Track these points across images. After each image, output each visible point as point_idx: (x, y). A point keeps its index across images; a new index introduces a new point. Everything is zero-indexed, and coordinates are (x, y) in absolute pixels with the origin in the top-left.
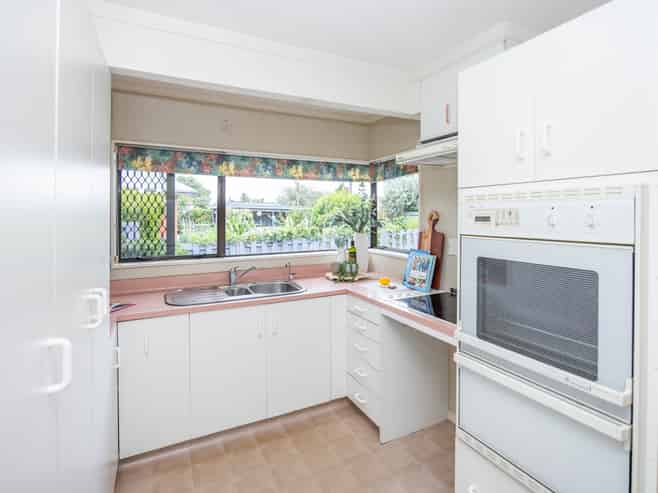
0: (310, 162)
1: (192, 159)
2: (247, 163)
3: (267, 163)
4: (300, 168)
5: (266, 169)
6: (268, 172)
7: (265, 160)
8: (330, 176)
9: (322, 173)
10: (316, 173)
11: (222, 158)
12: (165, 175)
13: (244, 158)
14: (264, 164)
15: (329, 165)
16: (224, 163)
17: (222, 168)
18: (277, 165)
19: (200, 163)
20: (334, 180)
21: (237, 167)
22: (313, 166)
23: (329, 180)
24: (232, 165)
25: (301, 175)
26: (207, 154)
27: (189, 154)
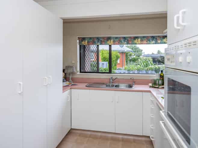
0: (144, 37)
1: (99, 40)
2: (117, 40)
3: (125, 39)
4: (139, 40)
5: (125, 41)
6: (125, 42)
7: (124, 38)
8: (154, 42)
9: (150, 41)
10: (147, 41)
11: (109, 38)
12: (96, 46)
13: (116, 38)
14: (124, 39)
15: (153, 37)
16: (109, 40)
17: (109, 42)
18: (129, 39)
19: (101, 41)
20: (156, 43)
21: (114, 41)
22: (145, 38)
23: (153, 44)
24: (112, 41)
25: (140, 43)
26: (103, 38)
27: (98, 38)
